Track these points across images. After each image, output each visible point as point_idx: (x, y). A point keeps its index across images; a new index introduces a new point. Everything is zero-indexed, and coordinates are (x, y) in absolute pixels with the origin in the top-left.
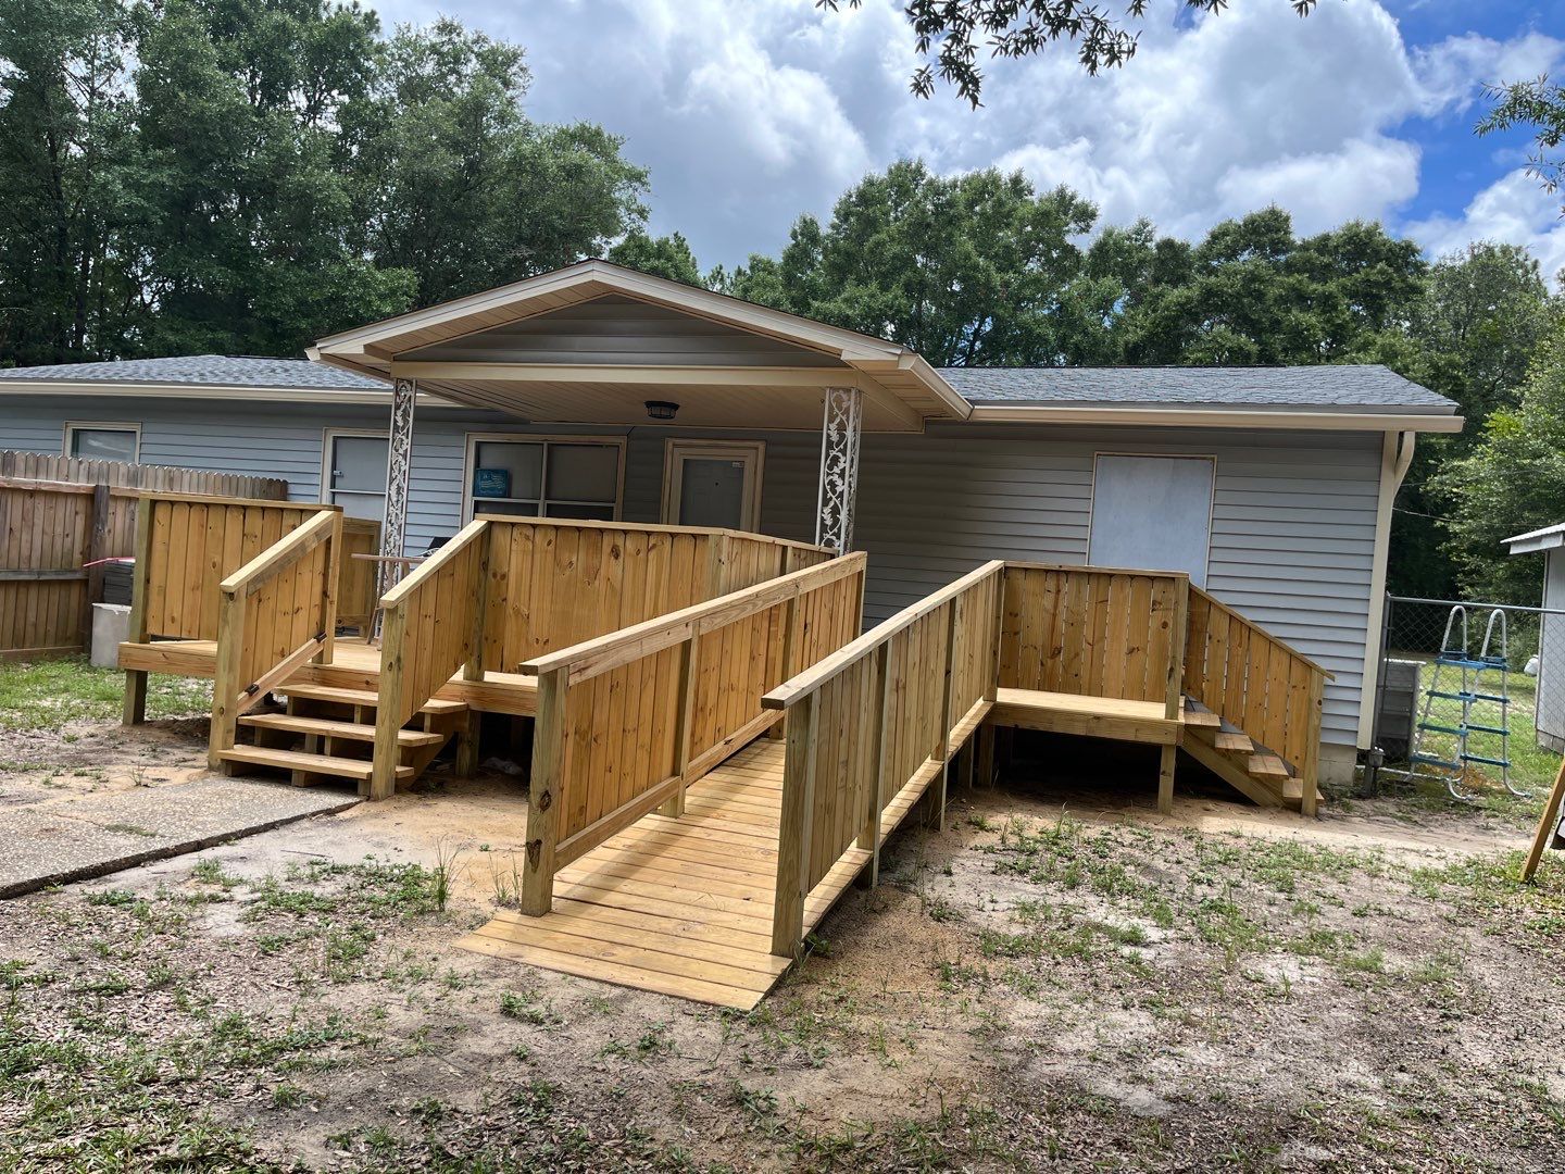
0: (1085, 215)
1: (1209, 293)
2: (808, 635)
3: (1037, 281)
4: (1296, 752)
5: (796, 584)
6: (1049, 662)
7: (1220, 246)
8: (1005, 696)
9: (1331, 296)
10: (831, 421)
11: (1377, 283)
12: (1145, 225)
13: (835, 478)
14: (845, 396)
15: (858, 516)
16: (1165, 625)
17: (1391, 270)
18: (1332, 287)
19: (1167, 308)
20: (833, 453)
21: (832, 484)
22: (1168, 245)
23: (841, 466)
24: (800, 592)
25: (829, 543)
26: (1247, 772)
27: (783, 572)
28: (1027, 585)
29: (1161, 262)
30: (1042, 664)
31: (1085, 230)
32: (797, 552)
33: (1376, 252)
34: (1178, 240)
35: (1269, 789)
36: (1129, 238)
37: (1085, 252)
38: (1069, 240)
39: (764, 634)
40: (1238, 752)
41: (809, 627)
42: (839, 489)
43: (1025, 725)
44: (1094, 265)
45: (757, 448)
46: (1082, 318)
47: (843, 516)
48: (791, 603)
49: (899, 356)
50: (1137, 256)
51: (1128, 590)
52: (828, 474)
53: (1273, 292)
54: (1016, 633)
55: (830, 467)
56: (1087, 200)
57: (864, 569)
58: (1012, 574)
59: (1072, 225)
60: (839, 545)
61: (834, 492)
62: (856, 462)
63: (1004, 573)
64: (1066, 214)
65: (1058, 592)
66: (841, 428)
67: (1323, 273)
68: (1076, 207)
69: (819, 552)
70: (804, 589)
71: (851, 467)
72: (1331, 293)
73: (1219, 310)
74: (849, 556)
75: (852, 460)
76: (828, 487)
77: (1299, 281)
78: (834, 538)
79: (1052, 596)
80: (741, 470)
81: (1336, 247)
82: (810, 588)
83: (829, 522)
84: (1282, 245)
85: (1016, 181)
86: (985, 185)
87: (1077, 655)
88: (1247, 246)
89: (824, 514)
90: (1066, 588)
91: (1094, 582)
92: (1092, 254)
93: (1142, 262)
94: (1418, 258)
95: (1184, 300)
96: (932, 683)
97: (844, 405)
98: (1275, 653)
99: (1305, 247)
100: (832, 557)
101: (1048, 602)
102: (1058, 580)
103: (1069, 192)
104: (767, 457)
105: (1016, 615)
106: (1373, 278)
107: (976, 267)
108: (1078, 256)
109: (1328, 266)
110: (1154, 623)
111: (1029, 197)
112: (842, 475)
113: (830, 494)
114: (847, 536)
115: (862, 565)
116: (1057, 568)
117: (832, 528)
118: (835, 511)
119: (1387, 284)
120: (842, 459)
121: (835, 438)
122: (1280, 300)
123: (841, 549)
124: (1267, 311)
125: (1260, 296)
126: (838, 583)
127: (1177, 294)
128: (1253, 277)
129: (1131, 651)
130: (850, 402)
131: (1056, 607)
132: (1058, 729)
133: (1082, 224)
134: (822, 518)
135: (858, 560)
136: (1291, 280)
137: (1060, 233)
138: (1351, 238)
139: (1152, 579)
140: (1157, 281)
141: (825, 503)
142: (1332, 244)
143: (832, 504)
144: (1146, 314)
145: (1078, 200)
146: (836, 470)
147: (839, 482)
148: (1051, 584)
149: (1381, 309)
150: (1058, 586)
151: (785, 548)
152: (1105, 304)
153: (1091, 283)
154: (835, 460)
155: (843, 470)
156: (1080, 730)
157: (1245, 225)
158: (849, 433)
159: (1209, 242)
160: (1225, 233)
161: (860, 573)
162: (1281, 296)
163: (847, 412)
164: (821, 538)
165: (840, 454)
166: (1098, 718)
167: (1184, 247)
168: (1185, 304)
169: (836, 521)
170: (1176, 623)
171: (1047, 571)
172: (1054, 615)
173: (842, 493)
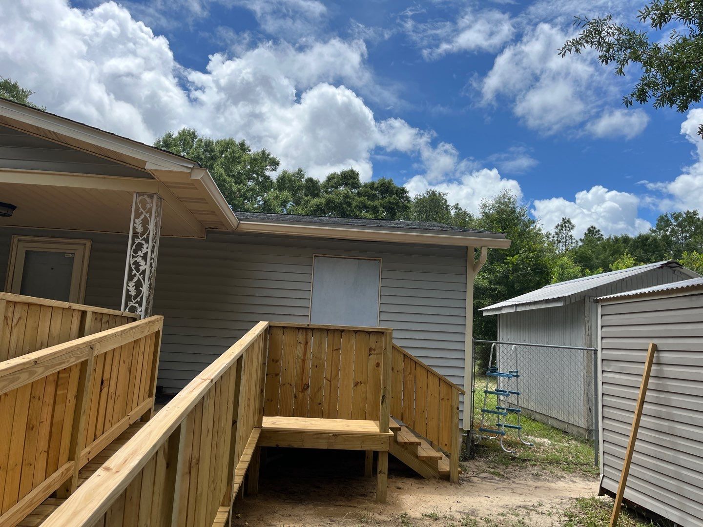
0: (275, 164)
1: (329, 201)
2: (105, 390)
3: (253, 190)
4: (446, 441)
5: (91, 346)
6: (301, 395)
7: (332, 183)
8: (268, 422)
9: (376, 207)
10: (137, 216)
11: (393, 203)
12: (301, 171)
13: (139, 259)
14: (149, 200)
15: (158, 290)
16: (378, 365)
17: (398, 198)
18: (376, 203)
19: (312, 207)
20: (137, 241)
21: (137, 264)
22: (310, 180)
23: (144, 250)
24: (96, 353)
25: (133, 309)
26: (417, 457)
27: (81, 334)
28: (284, 339)
29: (308, 188)
30: (295, 397)
31: (275, 170)
32: (99, 317)
33: (392, 191)
34: (315, 179)
35: (430, 466)
36: (294, 176)
37: (275, 181)
38: (267, 173)
39: (49, 399)
40: (412, 443)
41: (105, 383)
42: (142, 268)
43: (283, 444)
44: (279, 186)
45: (85, 245)
46: (274, 208)
47: (145, 289)
48: (84, 364)
49: (192, 169)
50: (298, 184)
51: (354, 341)
52: (133, 257)
53: (354, 203)
54: (277, 375)
55: (136, 252)
56: (275, 156)
57: (161, 329)
58: (274, 331)
59: (268, 167)
60: (141, 310)
61: (138, 270)
62: (156, 249)
63: (269, 330)
64: (266, 162)
65: (307, 343)
66: (145, 223)
67: (373, 197)
68: (270, 159)
69: (122, 317)
70: (100, 350)
71: (152, 252)
72: (376, 206)
73: (334, 209)
74: (148, 319)
75: (153, 247)
76: (133, 267)
77: (364, 200)
78: (137, 305)
79: (302, 346)
80: (72, 259)
81: (377, 188)
82: (110, 348)
83: (133, 293)
84: (356, 185)
85: (242, 145)
86: (228, 144)
87: (320, 388)
88: (343, 184)
89: (129, 287)
90: (312, 341)
91: (331, 335)
92: (278, 181)
93: (300, 186)
94: (407, 195)
95: (319, 204)
96: (222, 439)
97: (148, 206)
98: (431, 377)
99: (365, 186)
100: (134, 320)
101: (299, 351)
102: (306, 335)
103: (267, 152)
104: (92, 250)
105: (277, 361)
106: (391, 201)
107: (225, 181)
108: (271, 181)
109: (374, 195)
110: (372, 364)
111: (249, 153)
112: (145, 258)
113: (134, 272)
114: (148, 303)
115: (159, 326)
116: (306, 326)
117: (135, 298)
118: (138, 285)
119: (397, 204)
120: (145, 246)
121: (140, 229)
122: (356, 207)
123: (143, 314)
124: (353, 211)
125: (349, 204)
126: (137, 342)
127: (315, 201)
128: (346, 196)
129: (356, 384)
130: (153, 205)
131: (305, 354)
132: (308, 445)
133: (273, 167)
134: (127, 290)
135: (157, 322)
136: (361, 199)
137: (263, 169)
138: (382, 184)
139: (369, 333)
140: (306, 195)
141: (131, 278)
142: (376, 186)
143: (136, 279)
144: (303, 209)
145: (271, 156)
146: (140, 253)
147: (142, 263)
148: (301, 338)
149: (395, 214)
150: (306, 339)
151: (84, 313)
152: (284, 204)
153: (278, 193)
154: (140, 246)
155: (146, 254)
156: (323, 445)
157: (341, 175)
158: (151, 227)
159: (327, 181)
160: (334, 178)
161: (158, 333)
162: (357, 205)
163: (150, 211)
164: (126, 305)
165: (143, 242)
166: (336, 435)
167: (317, 182)
168: (319, 205)
169: (139, 292)
170: (385, 364)
171: (299, 329)
172: (304, 360)
173: (144, 272)
